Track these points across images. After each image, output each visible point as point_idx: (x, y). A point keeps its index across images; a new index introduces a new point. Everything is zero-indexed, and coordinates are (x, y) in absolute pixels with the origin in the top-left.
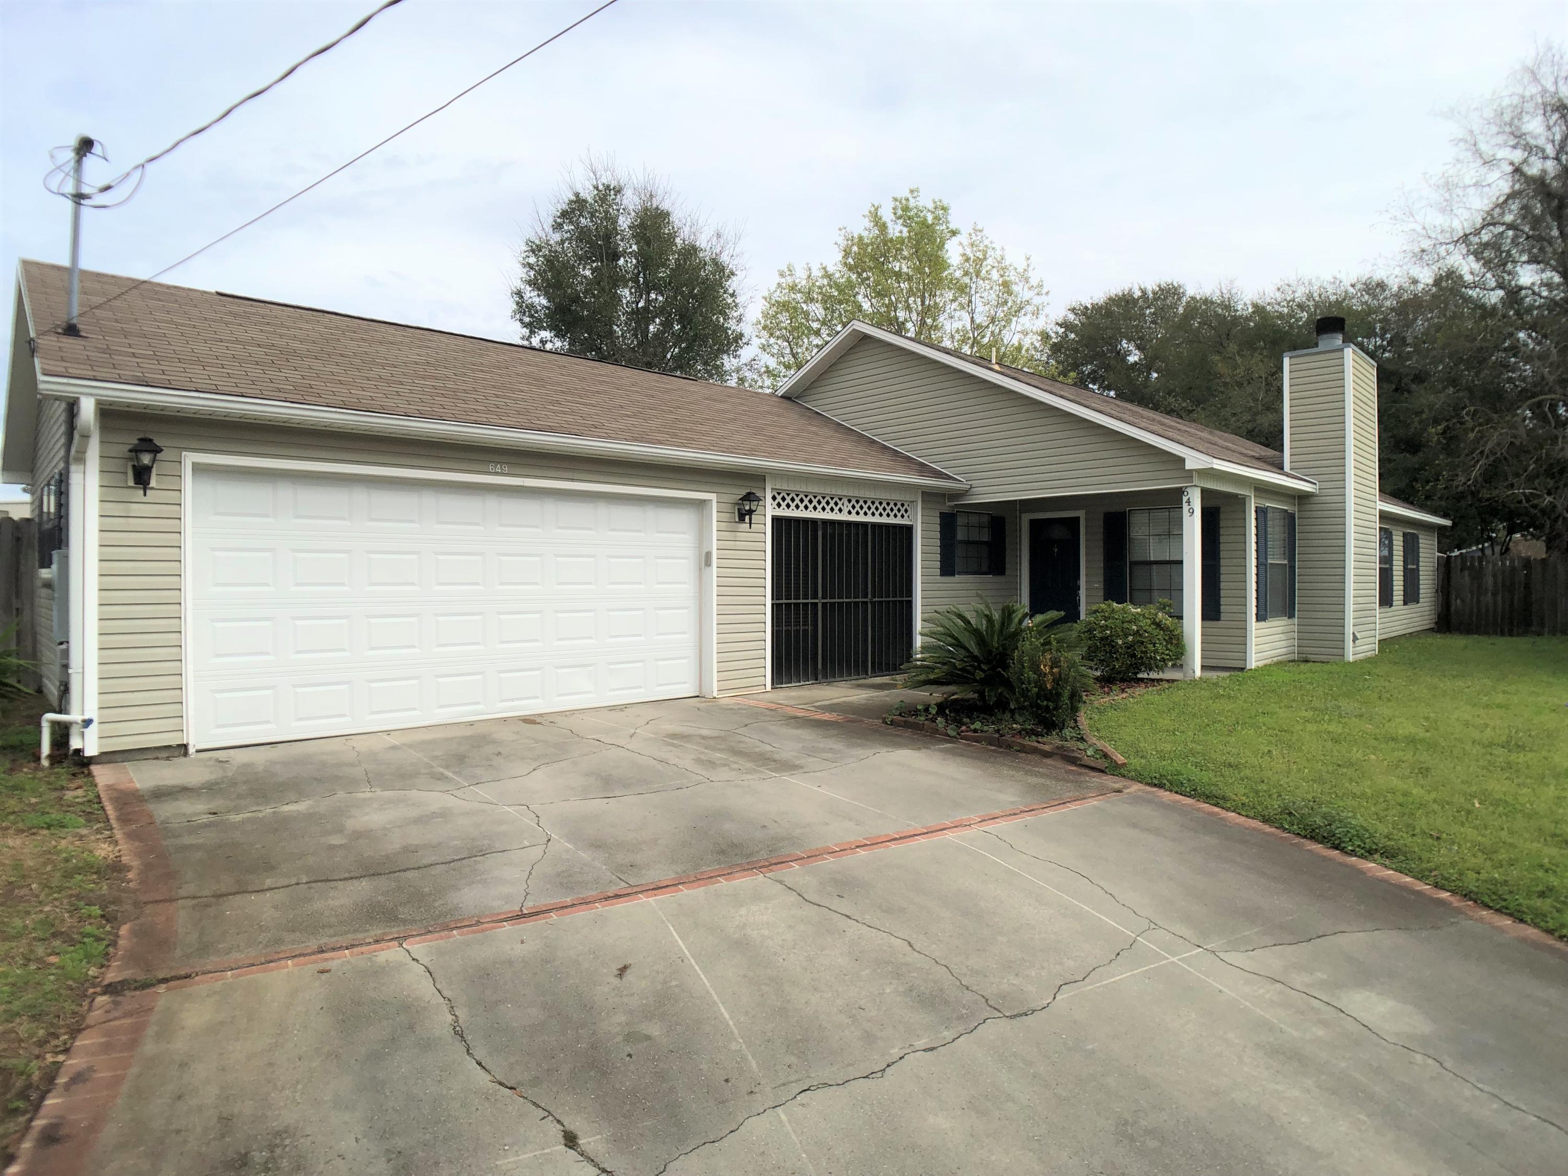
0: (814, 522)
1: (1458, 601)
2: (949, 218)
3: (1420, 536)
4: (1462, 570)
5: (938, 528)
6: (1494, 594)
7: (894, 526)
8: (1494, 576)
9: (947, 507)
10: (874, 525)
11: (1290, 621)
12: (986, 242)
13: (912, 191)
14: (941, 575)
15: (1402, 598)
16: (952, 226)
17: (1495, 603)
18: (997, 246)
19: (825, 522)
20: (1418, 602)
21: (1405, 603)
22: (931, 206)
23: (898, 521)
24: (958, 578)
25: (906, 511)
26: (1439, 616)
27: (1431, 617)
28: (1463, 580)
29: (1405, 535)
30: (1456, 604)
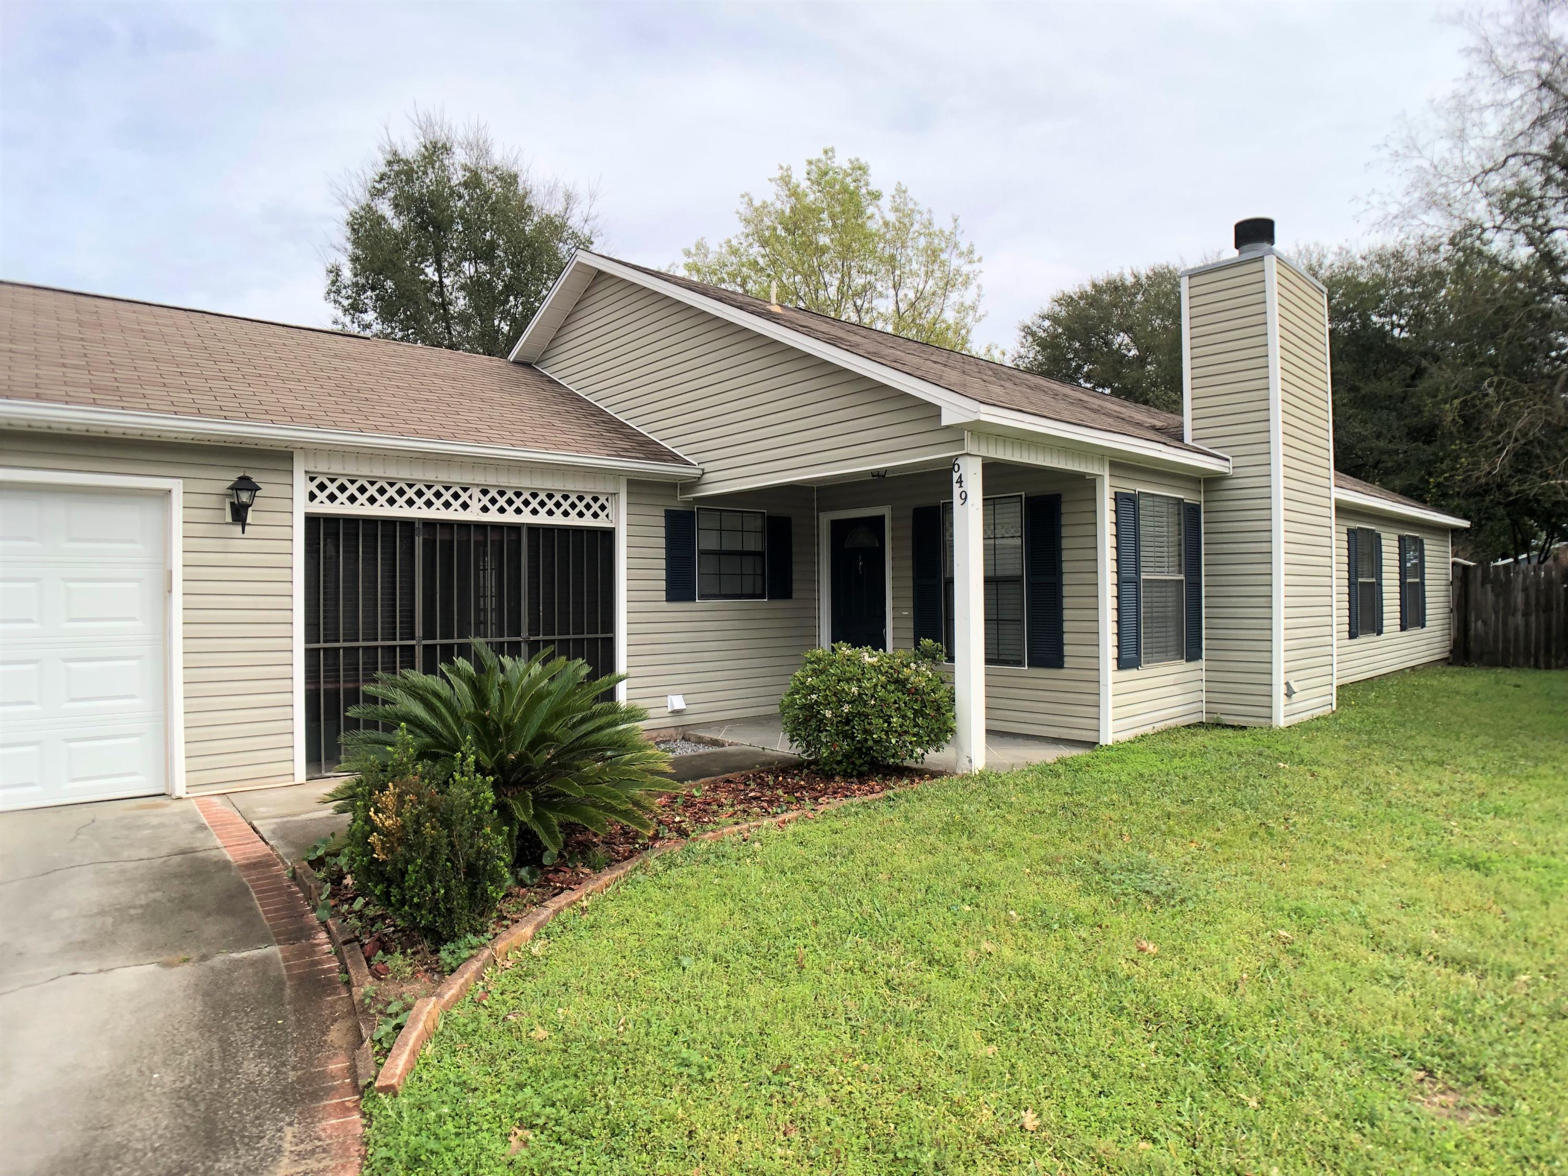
0: (408, 524)
1: (1480, 623)
2: (871, 180)
3: (1425, 541)
4: (1483, 584)
5: (662, 532)
6: (1526, 615)
7: (578, 531)
8: (1525, 590)
9: (679, 502)
10: (533, 529)
11: (1192, 665)
12: (911, 206)
13: (826, 152)
14: (668, 600)
15: (1398, 621)
16: (873, 187)
17: (1527, 625)
18: (923, 207)
19: (430, 525)
20: (1423, 626)
21: (1403, 628)
22: (846, 166)
23: (588, 521)
24: (699, 603)
25: (603, 508)
26: (1455, 642)
27: (1443, 644)
28: (1486, 596)
29: (1401, 539)
30: (1477, 626)
